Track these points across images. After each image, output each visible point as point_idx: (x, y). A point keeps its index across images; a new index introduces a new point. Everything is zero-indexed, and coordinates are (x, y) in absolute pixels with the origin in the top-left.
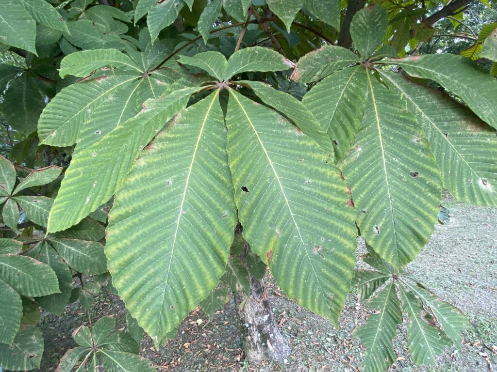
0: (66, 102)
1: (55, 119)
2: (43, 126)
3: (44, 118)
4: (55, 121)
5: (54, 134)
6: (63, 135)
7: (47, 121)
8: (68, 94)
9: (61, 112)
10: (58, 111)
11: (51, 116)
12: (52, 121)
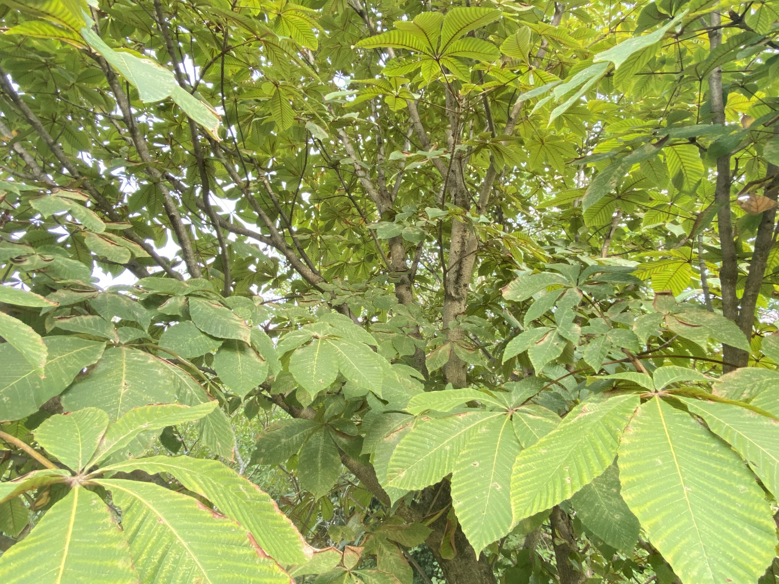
0: (421, 438)
1: (408, 456)
2: (394, 463)
3: (397, 455)
4: (407, 459)
5: (403, 475)
6: (414, 477)
7: (400, 458)
8: (424, 430)
9: (415, 449)
10: (412, 448)
11: (404, 453)
12: (404, 459)
